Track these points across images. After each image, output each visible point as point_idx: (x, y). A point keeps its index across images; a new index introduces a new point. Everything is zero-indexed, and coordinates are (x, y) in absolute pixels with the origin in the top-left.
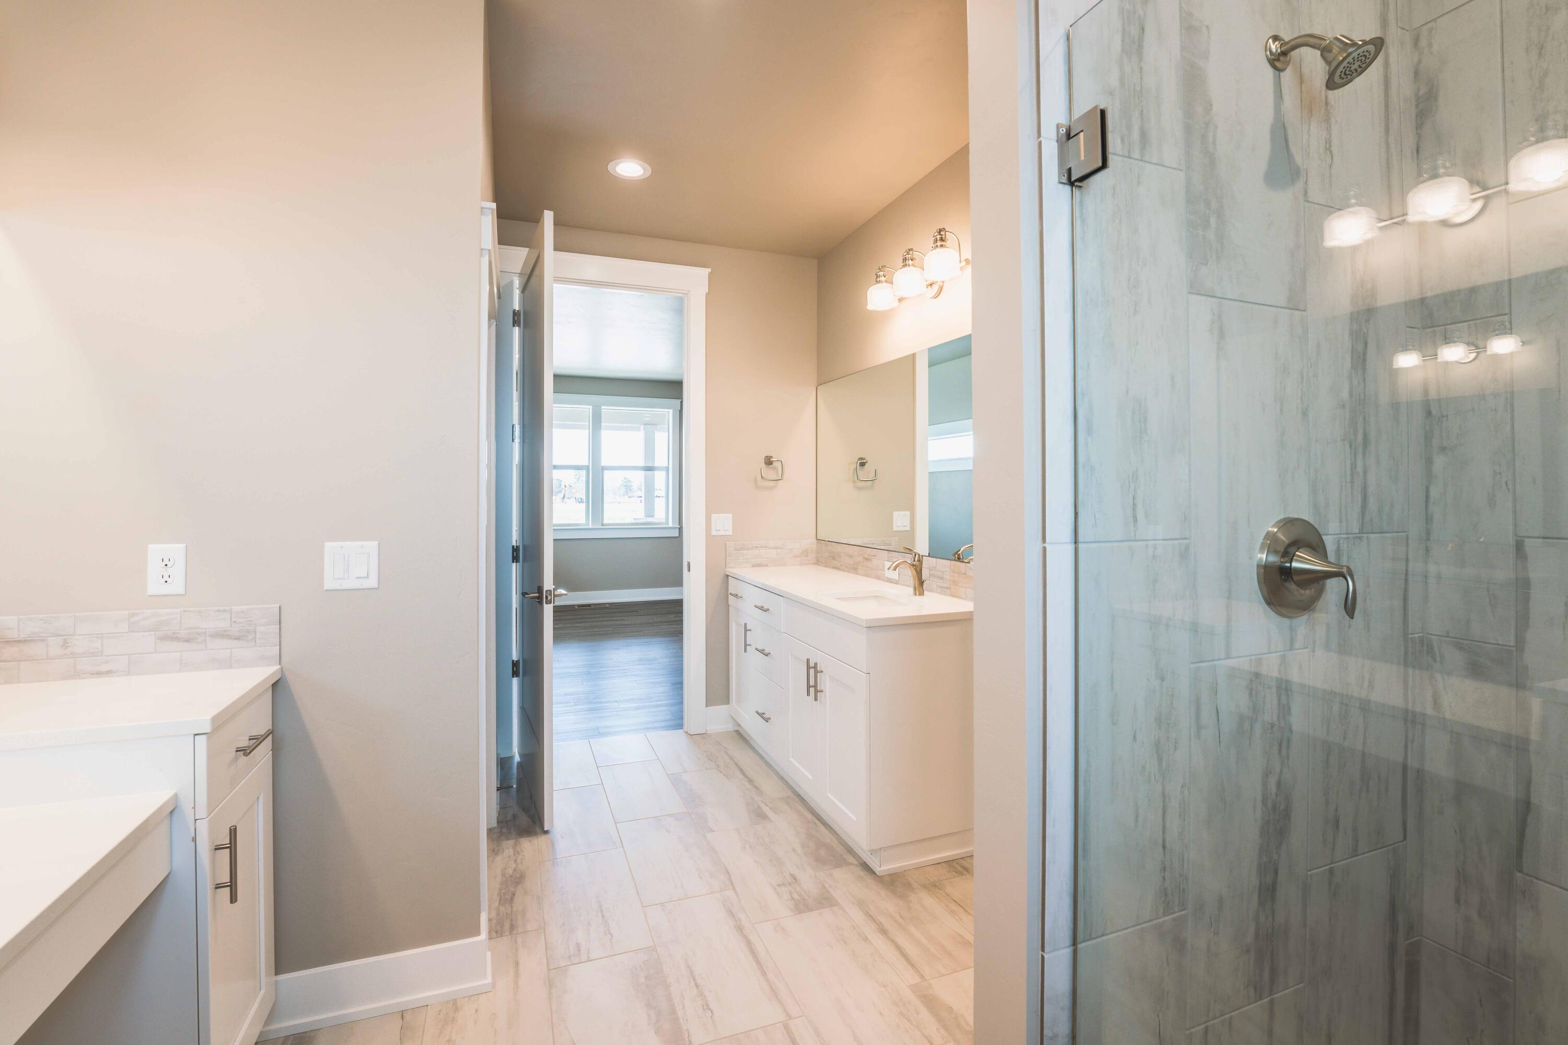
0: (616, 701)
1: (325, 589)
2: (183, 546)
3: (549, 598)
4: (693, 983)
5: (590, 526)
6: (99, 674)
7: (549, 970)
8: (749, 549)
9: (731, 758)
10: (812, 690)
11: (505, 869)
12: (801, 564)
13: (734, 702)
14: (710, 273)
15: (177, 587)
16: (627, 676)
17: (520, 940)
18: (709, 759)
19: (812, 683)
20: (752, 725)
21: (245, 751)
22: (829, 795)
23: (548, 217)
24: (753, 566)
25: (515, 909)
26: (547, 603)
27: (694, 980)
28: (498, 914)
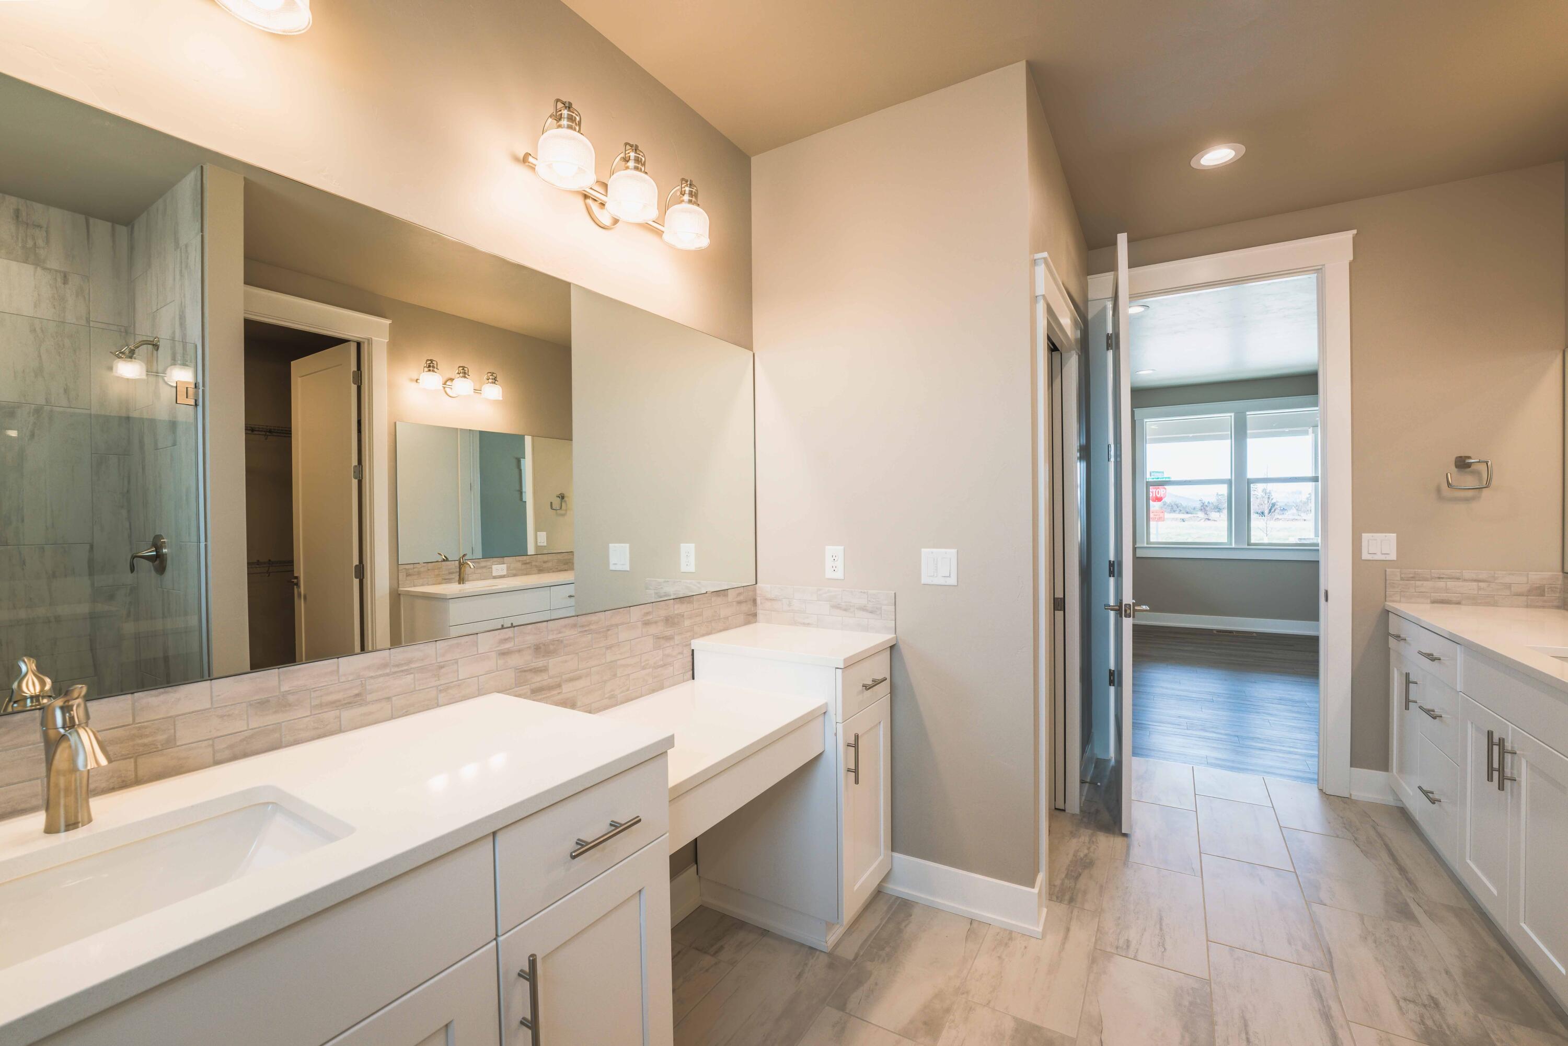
0: (1237, 736)
1: (923, 582)
2: (843, 547)
3: (1128, 612)
4: (1244, 1036)
5: (1233, 546)
6: (804, 624)
7: (1095, 948)
8: (1426, 580)
9: (1380, 836)
10: (1496, 774)
11: (1078, 851)
12: (1527, 606)
13: (1394, 771)
14: (1356, 234)
15: (839, 575)
16: (1258, 713)
17: (1075, 913)
18: (1345, 828)
19: (1496, 765)
20: (1416, 805)
21: (867, 687)
22: (1523, 925)
23: (1122, 239)
24: (1433, 602)
25: (1078, 886)
26: (1126, 616)
27: (1247, 1033)
28: (1062, 884)
